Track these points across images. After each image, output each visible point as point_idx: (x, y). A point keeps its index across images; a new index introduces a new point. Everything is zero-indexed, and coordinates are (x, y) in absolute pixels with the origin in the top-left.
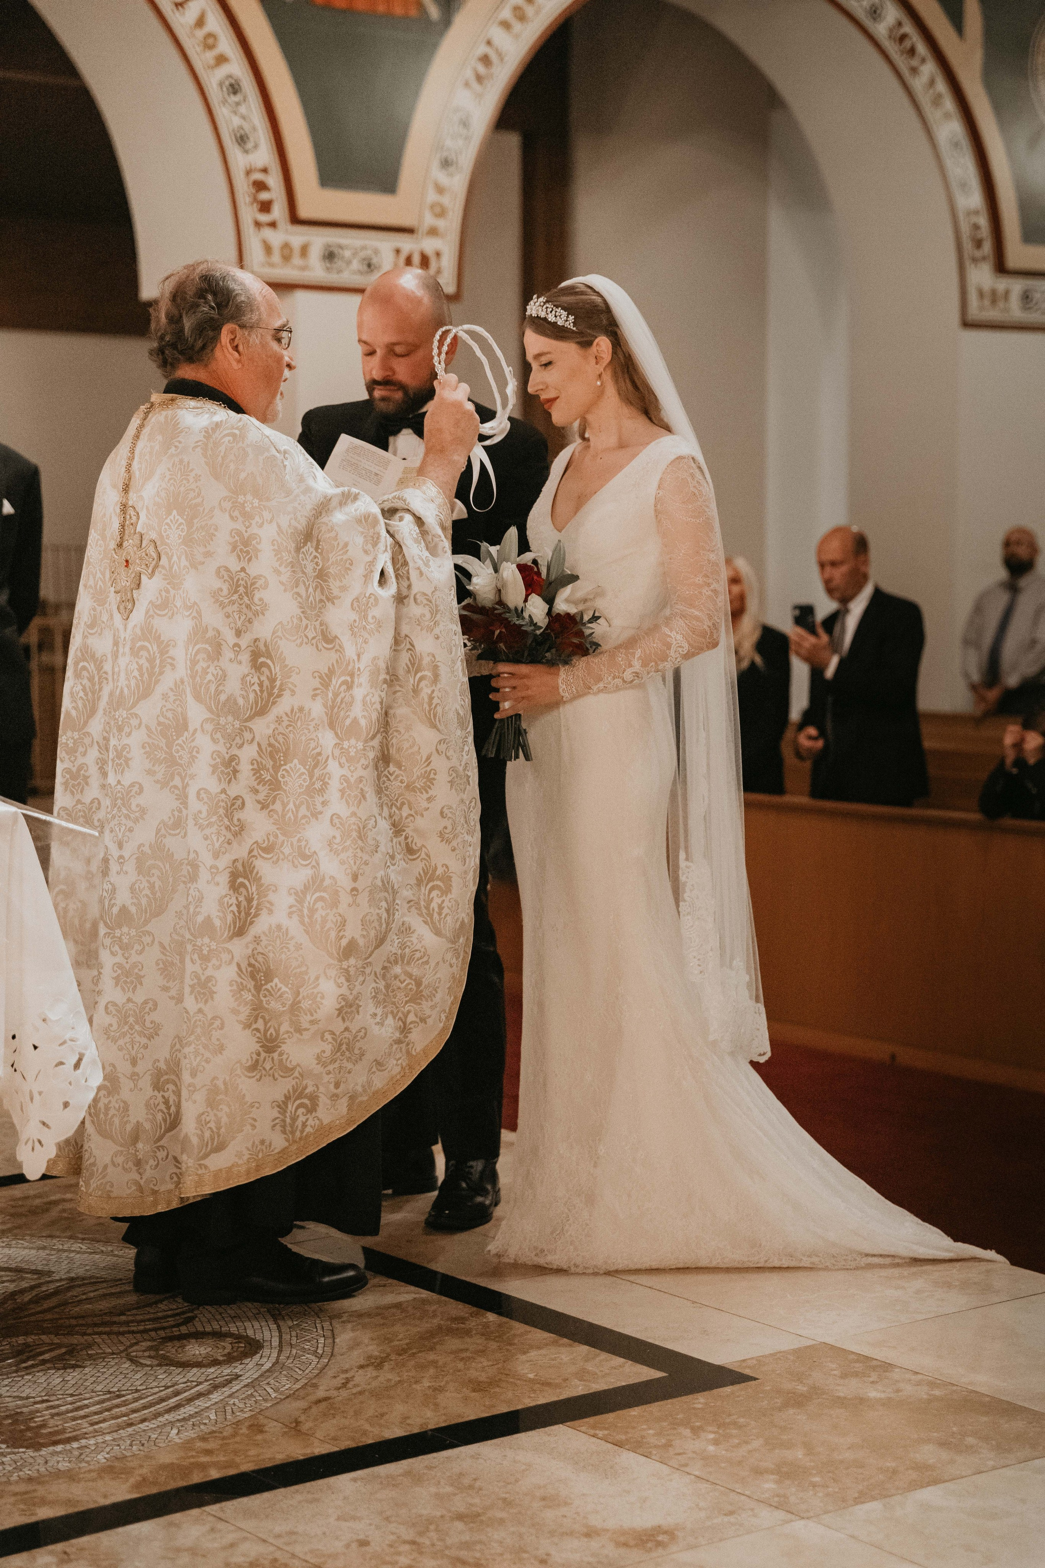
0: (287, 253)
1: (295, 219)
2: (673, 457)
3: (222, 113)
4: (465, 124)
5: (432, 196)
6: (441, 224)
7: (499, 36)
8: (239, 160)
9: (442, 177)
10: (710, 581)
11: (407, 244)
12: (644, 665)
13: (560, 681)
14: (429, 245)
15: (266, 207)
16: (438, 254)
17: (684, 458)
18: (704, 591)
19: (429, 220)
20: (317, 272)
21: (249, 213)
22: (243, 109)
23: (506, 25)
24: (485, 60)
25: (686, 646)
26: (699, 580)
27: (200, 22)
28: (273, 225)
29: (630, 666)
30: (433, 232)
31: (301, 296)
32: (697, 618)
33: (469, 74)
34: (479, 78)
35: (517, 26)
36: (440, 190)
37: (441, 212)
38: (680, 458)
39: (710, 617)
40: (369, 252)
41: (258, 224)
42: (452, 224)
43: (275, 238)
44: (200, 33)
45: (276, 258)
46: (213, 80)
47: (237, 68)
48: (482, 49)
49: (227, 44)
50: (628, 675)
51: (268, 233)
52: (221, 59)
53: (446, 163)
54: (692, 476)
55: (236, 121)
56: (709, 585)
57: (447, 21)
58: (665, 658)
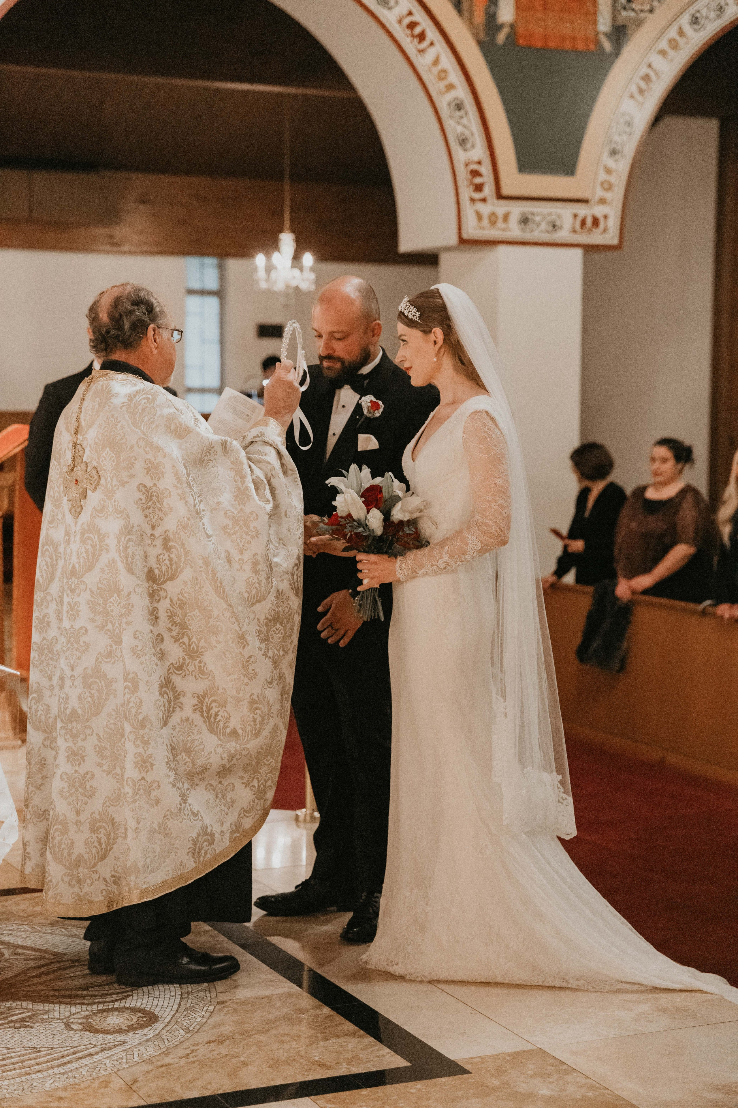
0: (493, 219)
1: (500, 196)
2: (472, 411)
3: (450, 124)
4: (629, 124)
5: (602, 176)
6: (609, 195)
7: (657, 60)
8: (460, 156)
9: (610, 163)
10: (497, 498)
11: (582, 210)
12: (451, 556)
13: (397, 566)
14: (599, 211)
15: (479, 188)
16: (605, 217)
17: (479, 412)
18: (493, 505)
19: (600, 193)
20: (515, 231)
21: (466, 192)
22: (464, 121)
23: (663, 53)
24: (646, 78)
25: (479, 544)
26: (489, 498)
27: (436, 62)
28: (484, 200)
29: (442, 558)
30: (602, 201)
31: (502, 249)
32: (487, 525)
33: (634, 89)
34: (641, 91)
35: (671, 53)
36: (608, 171)
37: (608, 187)
38: (476, 412)
39: (497, 524)
40: (554, 217)
41: (473, 200)
42: (617, 196)
43: (485, 209)
44: (435, 70)
45: (486, 223)
46: (443, 102)
47: (462, 92)
48: (644, 70)
49: (455, 76)
50: (441, 564)
51: (480, 206)
52: (450, 87)
53: (614, 152)
54: (485, 425)
55: (459, 129)
56: (496, 501)
57: (617, 52)
58: (465, 553)
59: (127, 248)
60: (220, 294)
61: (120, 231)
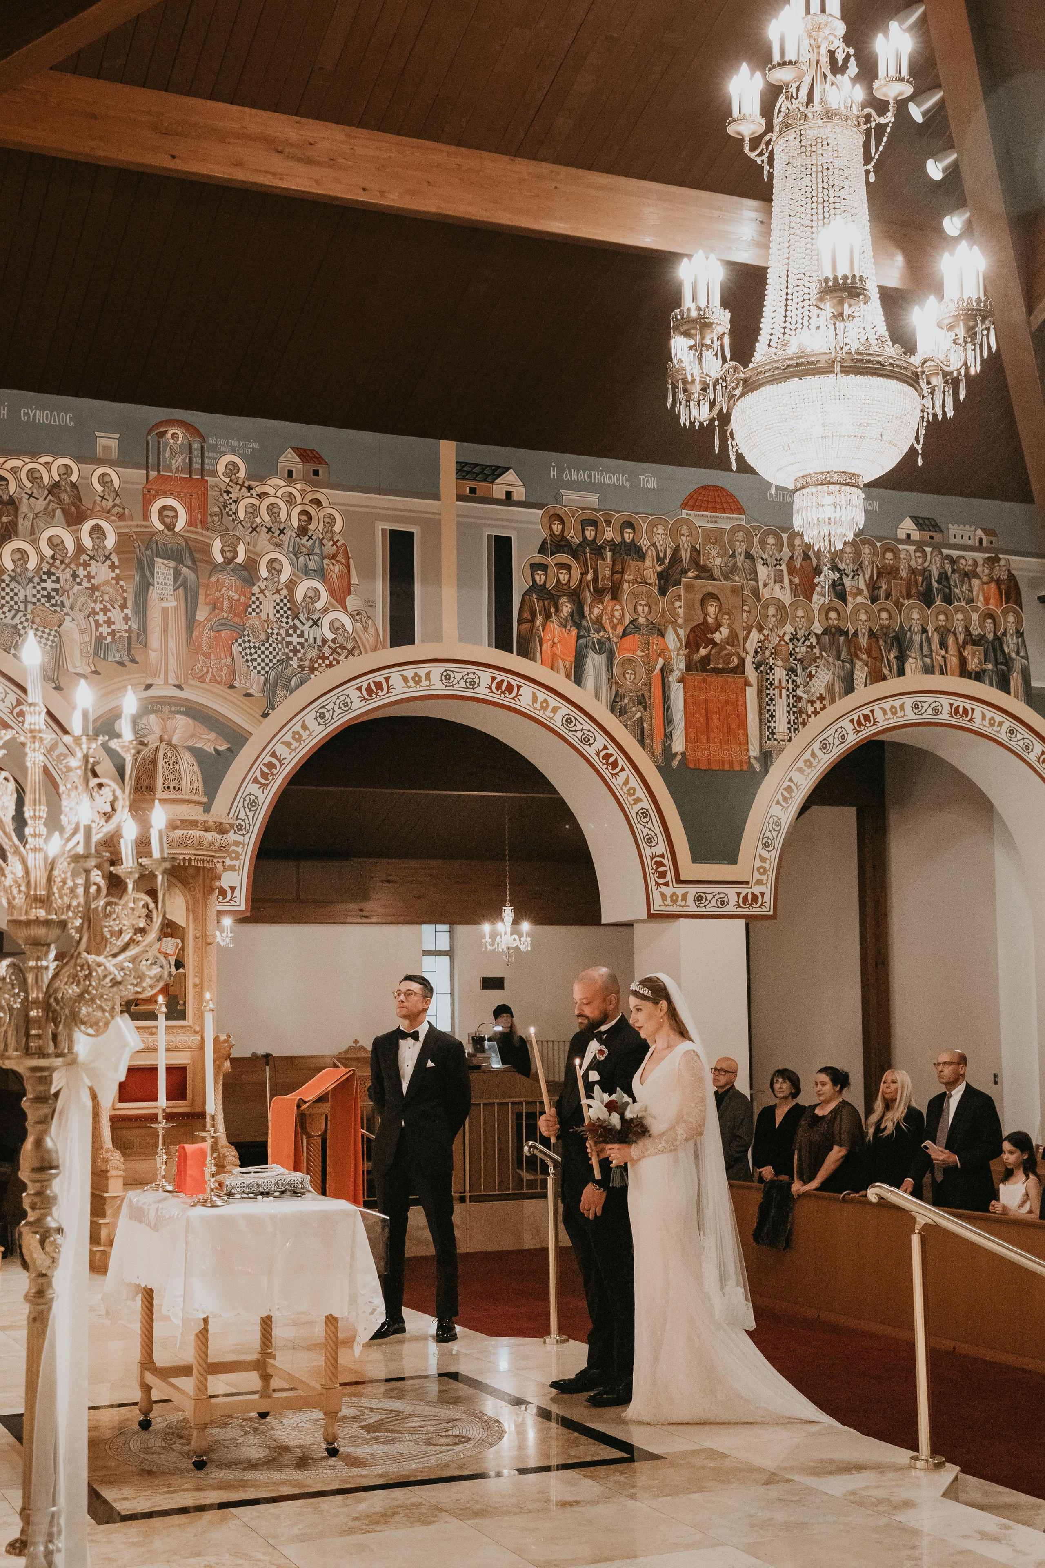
0: (674, 898)
1: (679, 881)
3: (638, 828)
4: (777, 823)
5: (758, 863)
6: (764, 878)
7: (796, 776)
8: (648, 851)
9: (764, 853)
10: (698, 1105)
11: (744, 891)
12: (667, 1143)
13: (632, 1150)
14: (757, 890)
15: (662, 875)
16: (763, 894)
17: (689, 1051)
18: (695, 1110)
19: (757, 876)
20: (692, 907)
21: (652, 879)
22: (650, 825)
23: (801, 770)
24: (789, 789)
27: (626, 782)
28: (667, 884)
29: (660, 1144)
30: (759, 882)
31: (682, 920)
32: (691, 1122)
33: (779, 797)
34: (785, 799)
35: (807, 771)
36: (763, 860)
37: (763, 871)
38: (687, 1051)
40: (722, 895)
41: (657, 884)
42: (770, 878)
43: (668, 891)
44: (625, 789)
45: (668, 901)
46: (633, 811)
47: (646, 804)
48: (787, 783)
49: (640, 793)
50: (660, 1147)
51: (663, 889)
52: (638, 800)
53: (766, 845)
55: (646, 831)
56: (697, 1107)
57: (765, 771)
58: (676, 1140)
59: (374, 920)
60: (450, 954)
61: (369, 906)
